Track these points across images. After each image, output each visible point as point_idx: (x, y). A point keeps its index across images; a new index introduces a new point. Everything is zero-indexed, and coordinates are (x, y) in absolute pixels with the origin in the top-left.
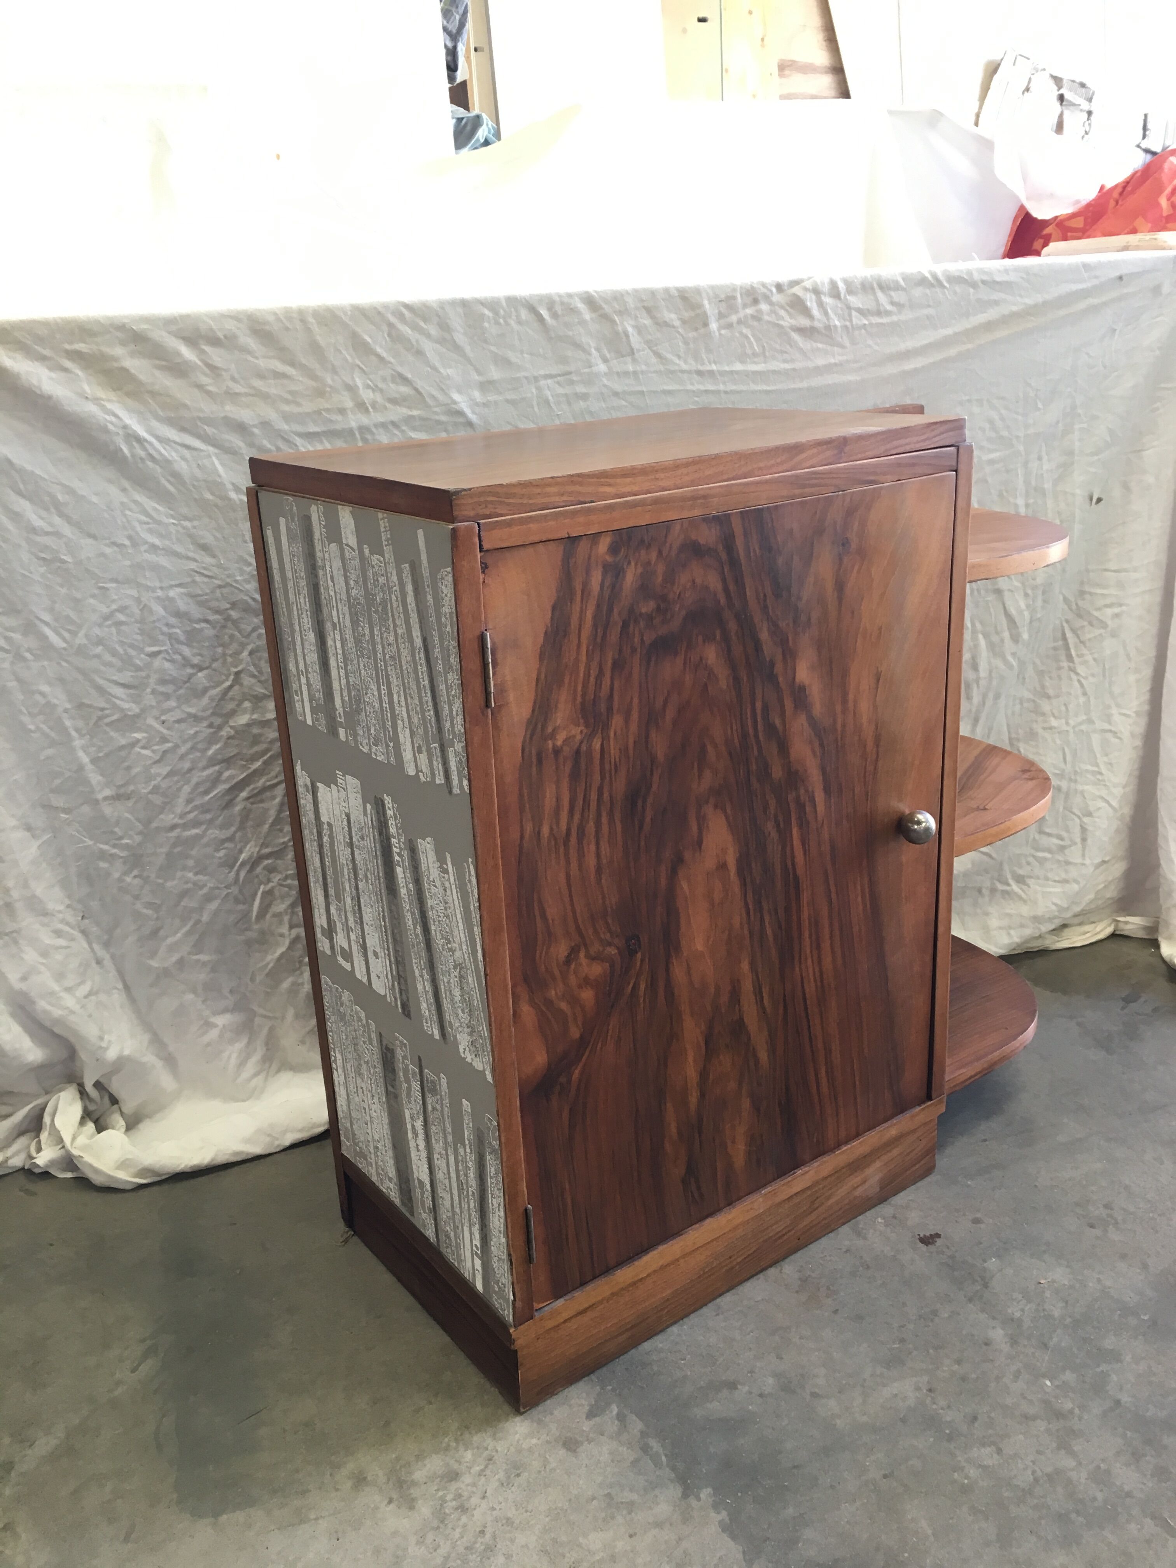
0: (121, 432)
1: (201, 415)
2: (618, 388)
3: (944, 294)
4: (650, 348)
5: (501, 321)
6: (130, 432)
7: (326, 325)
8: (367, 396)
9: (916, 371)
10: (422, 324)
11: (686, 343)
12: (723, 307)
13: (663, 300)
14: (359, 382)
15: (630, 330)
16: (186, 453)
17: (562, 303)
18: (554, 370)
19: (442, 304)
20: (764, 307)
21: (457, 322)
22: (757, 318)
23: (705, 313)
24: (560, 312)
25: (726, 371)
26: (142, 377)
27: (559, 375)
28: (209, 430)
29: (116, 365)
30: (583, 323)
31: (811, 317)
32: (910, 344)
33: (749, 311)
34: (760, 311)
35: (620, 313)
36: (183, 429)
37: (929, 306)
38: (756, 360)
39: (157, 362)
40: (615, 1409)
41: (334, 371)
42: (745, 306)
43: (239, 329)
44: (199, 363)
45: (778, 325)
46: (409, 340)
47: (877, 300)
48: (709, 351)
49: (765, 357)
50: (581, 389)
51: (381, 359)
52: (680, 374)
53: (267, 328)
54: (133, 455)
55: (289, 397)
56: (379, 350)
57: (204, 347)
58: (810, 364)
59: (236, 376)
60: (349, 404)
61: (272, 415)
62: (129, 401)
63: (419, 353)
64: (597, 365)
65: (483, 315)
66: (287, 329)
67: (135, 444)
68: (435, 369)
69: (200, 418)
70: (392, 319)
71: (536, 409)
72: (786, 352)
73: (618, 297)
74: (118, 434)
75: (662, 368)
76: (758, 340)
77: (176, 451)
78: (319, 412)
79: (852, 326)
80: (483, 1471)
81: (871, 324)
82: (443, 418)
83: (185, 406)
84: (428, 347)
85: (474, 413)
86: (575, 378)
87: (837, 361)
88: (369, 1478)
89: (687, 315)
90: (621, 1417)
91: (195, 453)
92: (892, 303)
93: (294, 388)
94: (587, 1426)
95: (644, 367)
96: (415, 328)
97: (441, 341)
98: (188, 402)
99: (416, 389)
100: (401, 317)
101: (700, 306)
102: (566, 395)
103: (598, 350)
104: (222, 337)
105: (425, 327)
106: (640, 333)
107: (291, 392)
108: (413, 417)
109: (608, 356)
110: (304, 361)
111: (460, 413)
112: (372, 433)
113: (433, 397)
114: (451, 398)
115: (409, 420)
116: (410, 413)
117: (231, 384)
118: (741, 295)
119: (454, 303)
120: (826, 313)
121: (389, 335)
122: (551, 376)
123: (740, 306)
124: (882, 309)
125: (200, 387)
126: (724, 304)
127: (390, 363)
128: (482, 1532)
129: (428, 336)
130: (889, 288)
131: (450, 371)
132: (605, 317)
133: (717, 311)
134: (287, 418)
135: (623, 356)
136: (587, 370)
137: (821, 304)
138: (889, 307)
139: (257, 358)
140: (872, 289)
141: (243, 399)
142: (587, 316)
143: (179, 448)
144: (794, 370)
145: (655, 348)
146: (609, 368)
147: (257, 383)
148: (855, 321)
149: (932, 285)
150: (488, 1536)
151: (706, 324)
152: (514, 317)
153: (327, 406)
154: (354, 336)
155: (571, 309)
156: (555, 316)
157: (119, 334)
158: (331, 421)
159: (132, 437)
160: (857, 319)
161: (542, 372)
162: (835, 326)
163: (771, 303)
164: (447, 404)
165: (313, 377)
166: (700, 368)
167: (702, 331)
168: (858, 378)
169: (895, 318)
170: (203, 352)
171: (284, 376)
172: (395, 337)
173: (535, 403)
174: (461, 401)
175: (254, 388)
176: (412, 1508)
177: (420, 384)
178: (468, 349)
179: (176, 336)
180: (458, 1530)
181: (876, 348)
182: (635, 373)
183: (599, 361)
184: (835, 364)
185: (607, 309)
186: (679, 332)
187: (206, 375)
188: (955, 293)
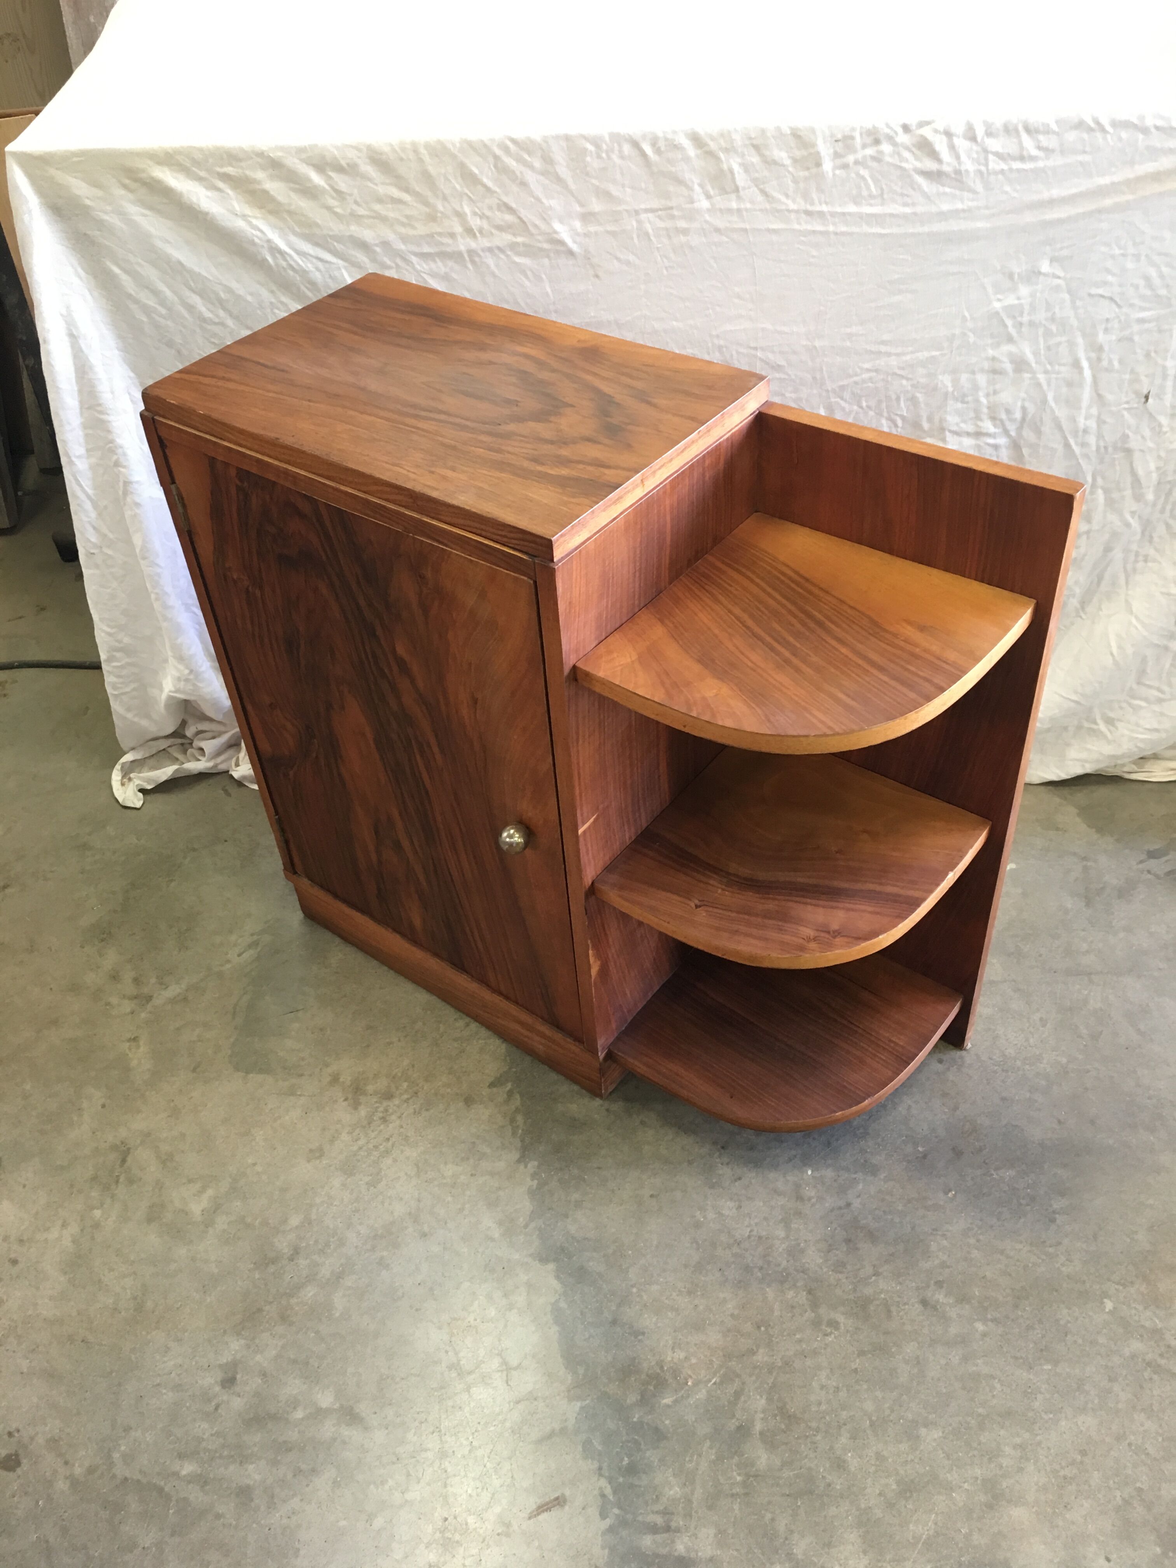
0: (265, 245)
1: (331, 233)
2: (720, 223)
3: (1105, 139)
4: (757, 186)
5: (604, 155)
6: (274, 246)
7: (437, 156)
8: (475, 223)
9: (1060, 222)
10: (526, 157)
11: (795, 181)
12: (839, 147)
13: (773, 137)
14: (467, 210)
15: (736, 168)
16: (320, 265)
17: (666, 139)
18: (655, 204)
19: (545, 140)
20: (886, 148)
21: (560, 157)
22: (877, 159)
23: (818, 153)
24: (663, 149)
25: (837, 213)
26: (280, 198)
27: (661, 210)
28: (339, 247)
29: (258, 187)
30: (687, 159)
31: (939, 161)
32: (1056, 192)
33: (870, 151)
34: (881, 152)
35: (726, 150)
36: (317, 244)
37: (1085, 152)
38: (872, 202)
39: (292, 185)
40: (509, 1086)
41: (445, 198)
42: (864, 146)
43: (359, 158)
44: (327, 187)
45: (901, 167)
46: (513, 172)
47: (1020, 143)
48: (820, 190)
49: (883, 199)
50: (682, 224)
51: (488, 189)
52: (786, 213)
53: (384, 157)
54: (277, 265)
55: (405, 220)
56: (485, 180)
57: (330, 173)
58: (934, 209)
59: (358, 200)
60: (458, 229)
61: (391, 237)
62: (271, 218)
63: (523, 184)
64: (699, 201)
65: (586, 149)
66: (402, 159)
67: (278, 255)
68: (538, 200)
69: (330, 236)
70: (498, 152)
71: (636, 240)
72: (908, 196)
73: (725, 135)
74: (263, 246)
75: (768, 206)
76: (876, 181)
77: (312, 263)
78: (431, 236)
79: (988, 170)
80: (408, 1099)
81: (1011, 170)
82: (546, 246)
83: (317, 225)
84: (531, 178)
85: (575, 242)
86: (676, 213)
87: (965, 207)
88: (341, 1080)
89: (798, 154)
90: (510, 1094)
91: (327, 265)
92: (1039, 148)
93: (408, 212)
94: (486, 1092)
95: (748, 206)
96: (520, 160)
97: (544, 173)
98: (319, 222)
99: (520, 218)
100: (507, 150)
101: (813, 145)
102: (667, 229)
103: (701, 185)
104: (345, 165)
105: (529, 159)
106: (746, 171)
107: (407, 217)
108: (517, 244)
109: (712, 192)
110: (417, 189)
111: (562, 243)
112: (479, 256)
113: (536, 226)
114: (552, 227)
115: (513, 246)
116: (514, 240)
117: (355, 207)
118: (861, 134)
119: (557, 137)
120: (958, 157)
121: (496, 166)
122: (652, 211)
123: (859, 146)
124: (1025, 153)
125: (329, 208)
126: (840, 144)
127: (496, 192)
128: (388, 1139)
129: (531, 167)
130: (1037, 131)
131: (553, 203)
132: (710, 154)
133: (832, 151)
134: (404, 239)
135: (727, 193)
136: (688, 206)
137: (952, 147)
138: (1034, 152)
139: (376, 184)
140: (1017, 131)
141: (366, 221)
142: (692, 152)
143: (314, 260)
144: (915, 214)
145: (762, 186)
146: (712, 205)
147: (377, 207)
148: (991, 165)
149: (1090, 130)
150: (390, 1143)
151: (818, 164)
152: (617, 152)
153: (439, 230)
154: (462, 166)
155: (675, 145)
156: (658, 151)
157: (259, 160)
158: (443, 244)
159: (275, 250)
160: (995, 164)
161: (643, 206)
162: (967, 171)
163: (895, 144)
164: (549, 234)
165: (426, 203)
166: (810, 208)
167: (814, 170)
168: (988, 225)
169: (1041, 164)
170: (330, 177)
171: (400, 201)
172: (502, 169)
173: (635, 236)
174: (563, 232)
175: (375, 211)
176: (356, 1108)
177: (523, 213)
178: (570, 182)
179: (308, 164)
180: (376, 1133)
181: (1015, 195)
182: (739, 210)
183: (702, 197)
184: (963, 211)
185: (713, 146)
186: (789, 172)
187: (333, 198)
188: (1120, 139)
